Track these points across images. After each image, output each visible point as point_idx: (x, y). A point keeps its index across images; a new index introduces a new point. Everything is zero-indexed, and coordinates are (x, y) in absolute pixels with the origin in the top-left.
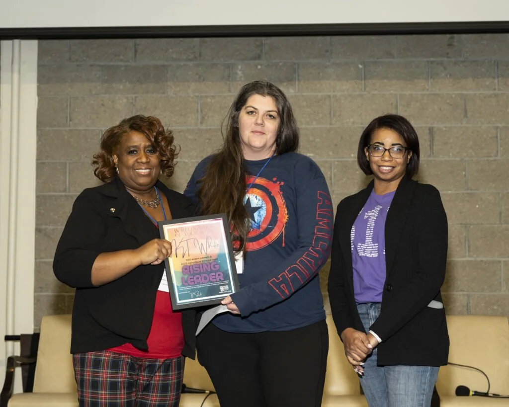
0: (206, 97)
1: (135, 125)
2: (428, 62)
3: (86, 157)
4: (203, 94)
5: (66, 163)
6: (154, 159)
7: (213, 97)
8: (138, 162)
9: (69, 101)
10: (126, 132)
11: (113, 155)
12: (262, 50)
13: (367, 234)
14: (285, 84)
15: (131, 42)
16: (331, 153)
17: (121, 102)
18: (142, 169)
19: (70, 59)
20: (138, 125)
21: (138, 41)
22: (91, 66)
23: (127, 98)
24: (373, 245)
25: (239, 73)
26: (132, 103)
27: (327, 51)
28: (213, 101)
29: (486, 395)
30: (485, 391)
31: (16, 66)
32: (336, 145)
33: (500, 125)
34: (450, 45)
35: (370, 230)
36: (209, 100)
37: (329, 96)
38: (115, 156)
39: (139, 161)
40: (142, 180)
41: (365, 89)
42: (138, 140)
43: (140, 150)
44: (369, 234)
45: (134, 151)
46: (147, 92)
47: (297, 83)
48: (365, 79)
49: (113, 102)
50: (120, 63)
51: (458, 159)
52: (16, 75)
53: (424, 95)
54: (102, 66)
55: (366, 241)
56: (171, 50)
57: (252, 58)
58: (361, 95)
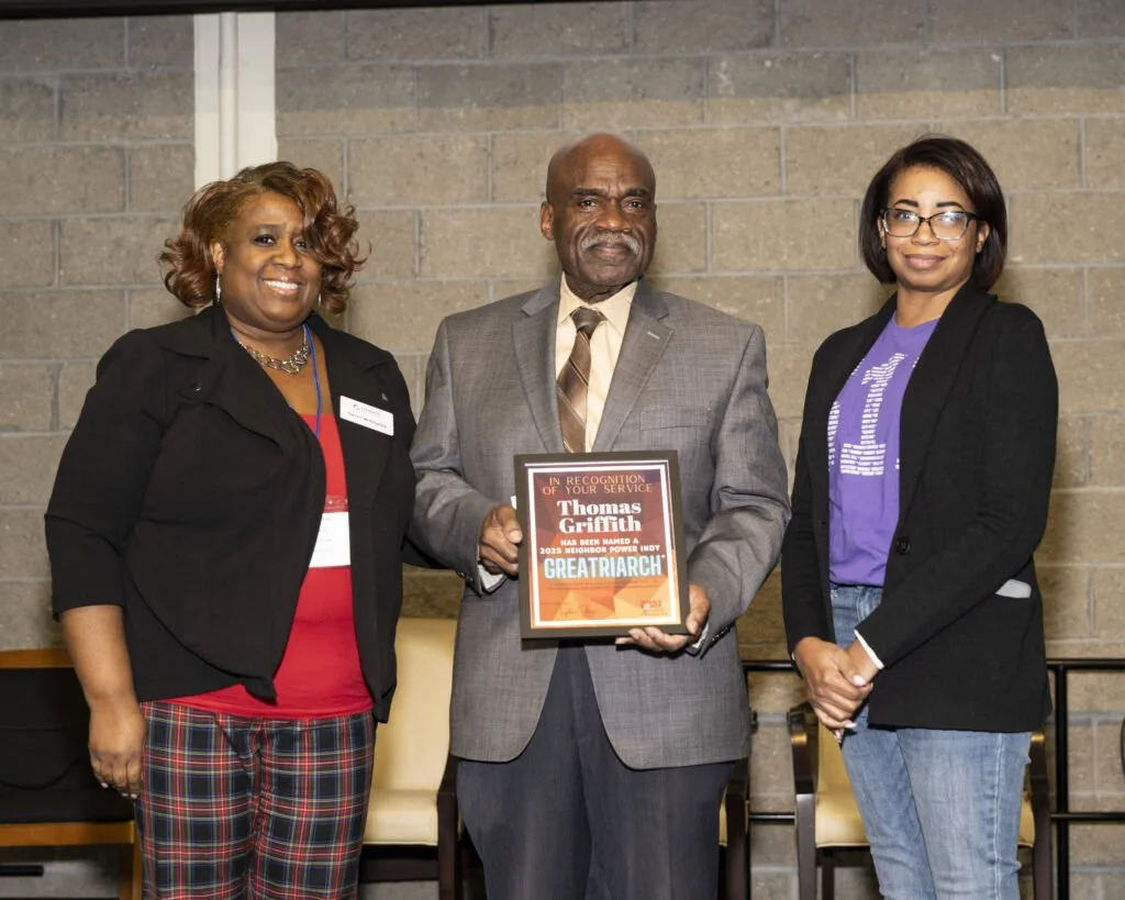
0: (650, 133)
3: (386, 271)
4: (644, 128)
7: (666, 133)
8: (275, 264)
9: (345, 148)
10: (252, 192)
12: (773, 27)
13: (864, 421)
14: (826, 101)
15: (479, 13)
17: (460, 148)
19: (347, 56)
21: (496, 10)
22: (393, 68)
23: (472, 139)
24: (877, 447)
25: (724, 77)
26: (485, 150)
27: (920, 25)
28: (666, 142)
31: (228, 72)
35: (872, 413)
36: (657, 140)
38: (218, 246)
39: (278, 261)
41: (1006, 110)
44: (869, 421)
46: (519, 125)
47: (853, 97)
48: (1006, 87)
49: (443, 148)
50: (456, 62)
52: (228, 93)
54: (418, 69)
55: (862, 438)
56: (570, 30)
57: (750, 45)
58: (998, 124)
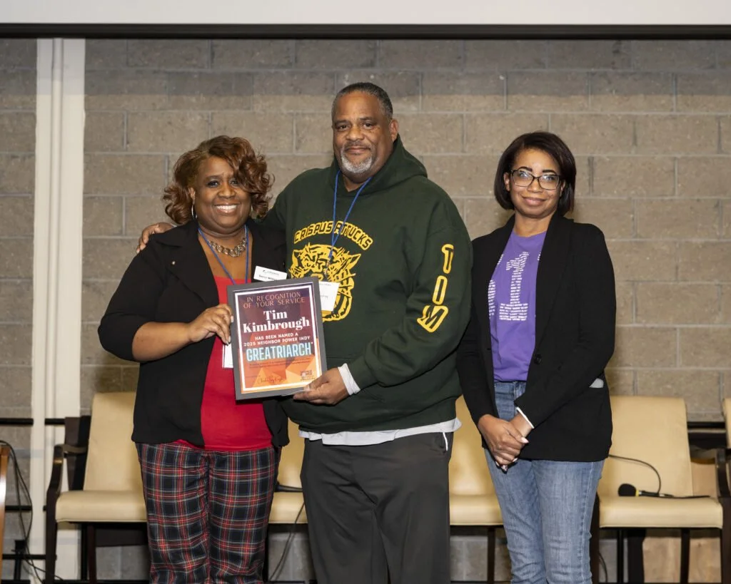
0: (304, 115)
1: (215, 150)
2: (588, 73)
3: (148, 190)
4: (300, 111)
5: (121, 198)
6: (241, 193)
7: (313, 115)
8: (220, 197)
9: (125, 118)
10: (203, 158)
11: (190, 187)
12: (375, 56)
13: (512, 291)
14: (405, 99)
15: (206, 43)
16: (463, 189)
17: (193, 119)
18: (225, 205)
19: (127, 64)
20: (220, 148)
21: (216, 42)
22: (155, 72)
23: (200, 114)
24: (521, 305)
26: (207, 121)
27: (459, 58)
28: (312, 120)
29: (656, 495)
30: (655, 490)
31: (57, 72)
32: (470, 179)
33: (679, 156)
34: (617, 52)
35: (516, 286)
36: (307, 118)
37: (462, 116)
38: (192, 189)
39: (221, 195)
40: (226, 221)
41: (507, 108)
42: (220, 168)
43: (223, 181)
44: (515, 290)
45: (215, 182)
46: (228, 108)
47: (420, 97)
48: (507, 93)
49: (183, 120)
50: (192, 70)
51: (625, 198)
52: (57, 84)
53: (582, 116)
54: (169, 73)
55: (511, 300)
56: (258, 54)
57: (363, 66)
58: (502, 115)
